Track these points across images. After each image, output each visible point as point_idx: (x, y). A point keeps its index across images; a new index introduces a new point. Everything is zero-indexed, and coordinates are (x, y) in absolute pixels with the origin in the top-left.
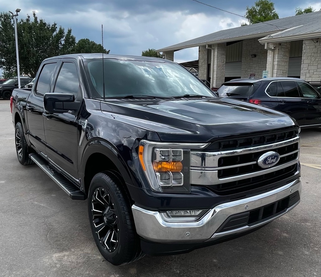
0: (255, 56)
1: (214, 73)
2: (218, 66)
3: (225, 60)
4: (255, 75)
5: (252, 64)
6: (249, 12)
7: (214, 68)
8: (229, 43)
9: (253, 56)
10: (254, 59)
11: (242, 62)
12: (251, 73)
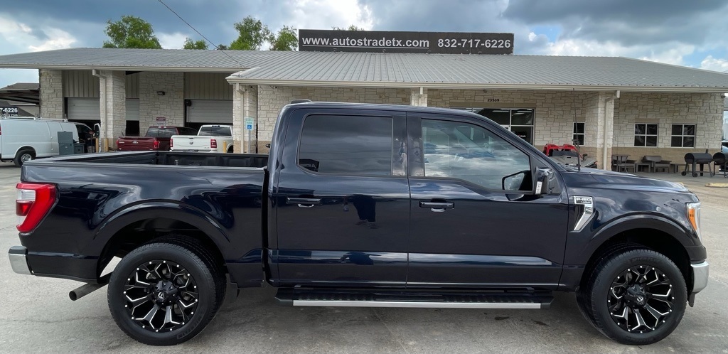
0: (164, 93)
1: (108, 114)
2: (115, 105)
3: (125, 96)
4: (164, 120)
5: (159, 103)
6: (112, 27)
7: (108, 107)
8: (128, 73)
9: (161, 93)
10: (162, 98)
11: (141, 99)
12: (159, 116)
